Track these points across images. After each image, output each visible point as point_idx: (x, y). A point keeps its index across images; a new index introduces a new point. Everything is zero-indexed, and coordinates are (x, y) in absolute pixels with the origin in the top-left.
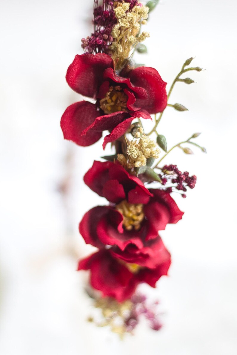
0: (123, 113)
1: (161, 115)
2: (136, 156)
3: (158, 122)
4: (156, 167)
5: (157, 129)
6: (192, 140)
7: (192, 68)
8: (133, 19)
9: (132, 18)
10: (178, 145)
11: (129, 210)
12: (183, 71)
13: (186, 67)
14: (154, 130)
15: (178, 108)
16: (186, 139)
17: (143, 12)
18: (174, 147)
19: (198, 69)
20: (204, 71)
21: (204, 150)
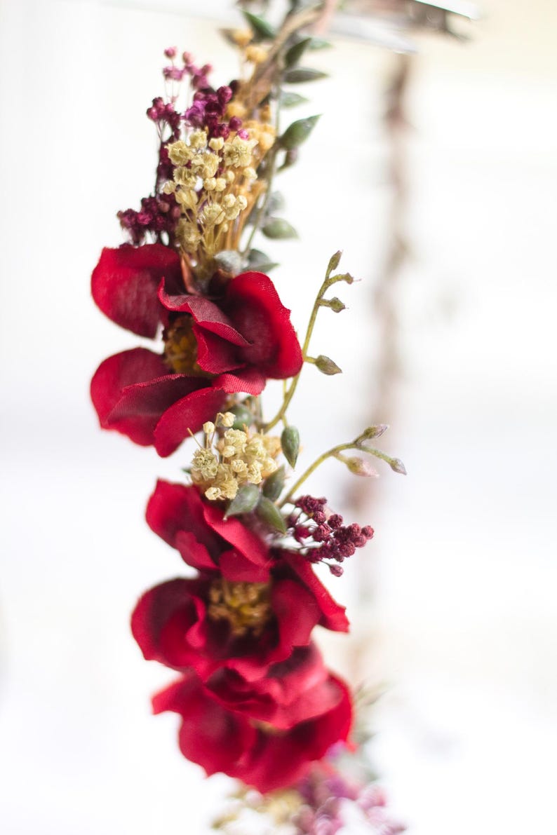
0: (181, 378)
1: (295, 384)
2: (214, 474)
3: (290, 398)
4: (288, 500)
5: (288, 414)
6: (365, 443)
7: (340, 277)
8: (204, 170)
9: (202, 166)
10: (334, 452)
11: (232, 595)
12: (328, 283)
13: (333, 274)
14: (280, 416)
15: (325, 366)
16: (351, 441)
17: (234, 150)
18: (324, 457)
19: (348, 279)
20: (358, 283)
21: (398, 468)
